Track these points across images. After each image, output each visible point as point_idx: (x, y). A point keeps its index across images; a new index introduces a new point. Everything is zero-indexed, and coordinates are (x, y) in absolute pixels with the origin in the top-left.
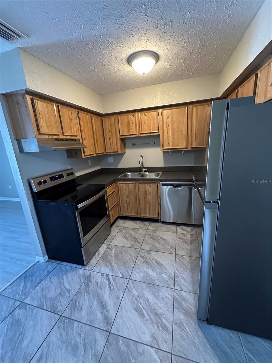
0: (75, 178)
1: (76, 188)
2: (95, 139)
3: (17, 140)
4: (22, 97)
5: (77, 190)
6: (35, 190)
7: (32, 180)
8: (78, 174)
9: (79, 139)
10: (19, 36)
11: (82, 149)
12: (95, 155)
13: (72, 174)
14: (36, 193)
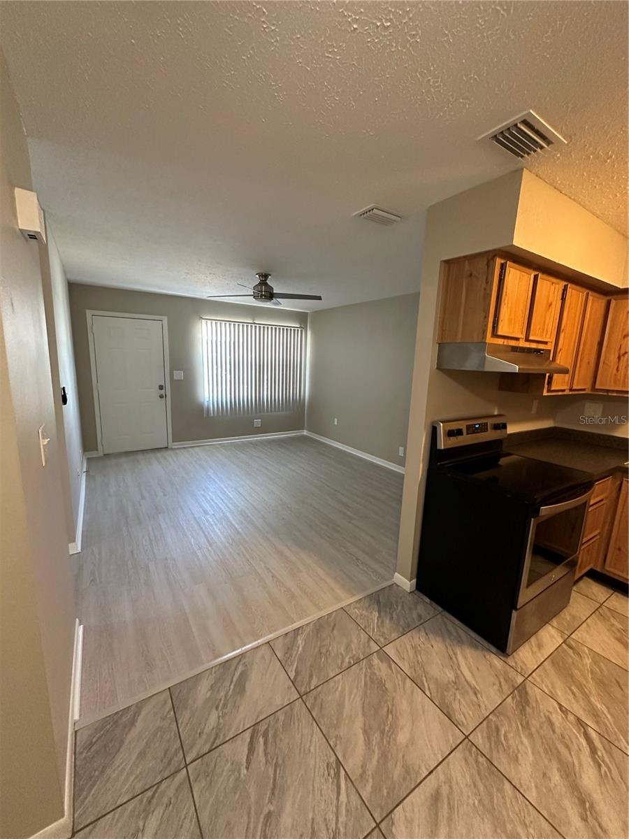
0: (505, 439)
1: (499, 461)
2: (580, 353)
3: (439, 344)
4: (485, 262)
5: (500, 466)
6: (442, 445)
7: (441, 424)
8: (511, 429)
9: (550, 351)
10: (549, 142)
11: (547, 375)
12: (567, 392)
13: (504, 426)
14: (440, 450)
